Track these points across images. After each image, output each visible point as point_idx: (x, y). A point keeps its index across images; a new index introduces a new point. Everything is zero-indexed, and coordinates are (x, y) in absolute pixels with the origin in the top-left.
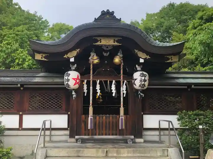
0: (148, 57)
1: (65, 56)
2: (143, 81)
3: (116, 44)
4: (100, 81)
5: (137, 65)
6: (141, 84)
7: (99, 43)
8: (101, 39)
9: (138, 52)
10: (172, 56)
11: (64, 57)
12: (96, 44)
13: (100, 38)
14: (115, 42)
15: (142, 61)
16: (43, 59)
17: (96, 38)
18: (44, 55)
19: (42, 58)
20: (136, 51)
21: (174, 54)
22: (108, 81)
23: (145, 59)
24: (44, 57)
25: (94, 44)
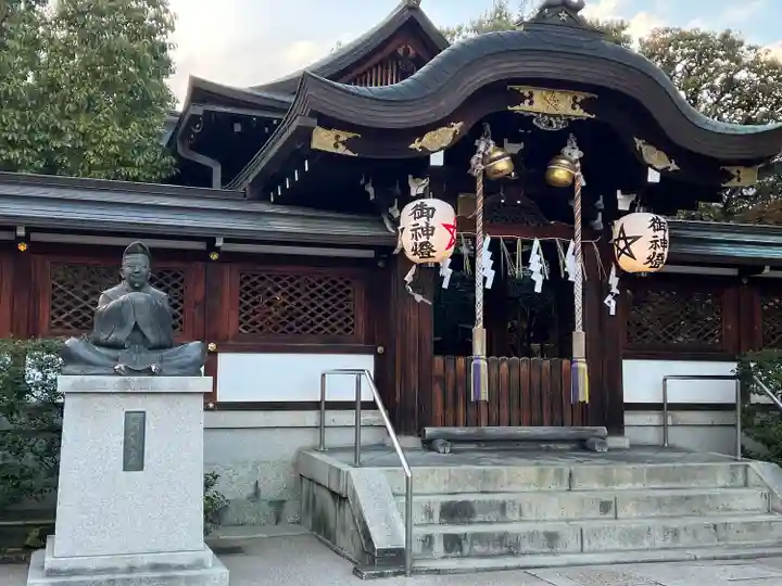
0: (673, 167)
1: (416, 145)
2: (659, 243)
3: (579, 112)
4: (492, 240)
5: (619, 192)
6: (654, 253)
7: (525, 106)
8: (531, 95)
9: (644, 148)
10: (742, 169)
11: (412, 146)
12: (516, 108)
13: (531, 89)
14: (577, 106)
15: (654, 177)
16: (342, 150)
17: (517, 88)
18: (344, 136)
19: (336, 146)
20: (639, 143)
21: (748, 163)
22: (519, 242)
23: (664, 173)
24: (343, 143)
25: (509, 108)
